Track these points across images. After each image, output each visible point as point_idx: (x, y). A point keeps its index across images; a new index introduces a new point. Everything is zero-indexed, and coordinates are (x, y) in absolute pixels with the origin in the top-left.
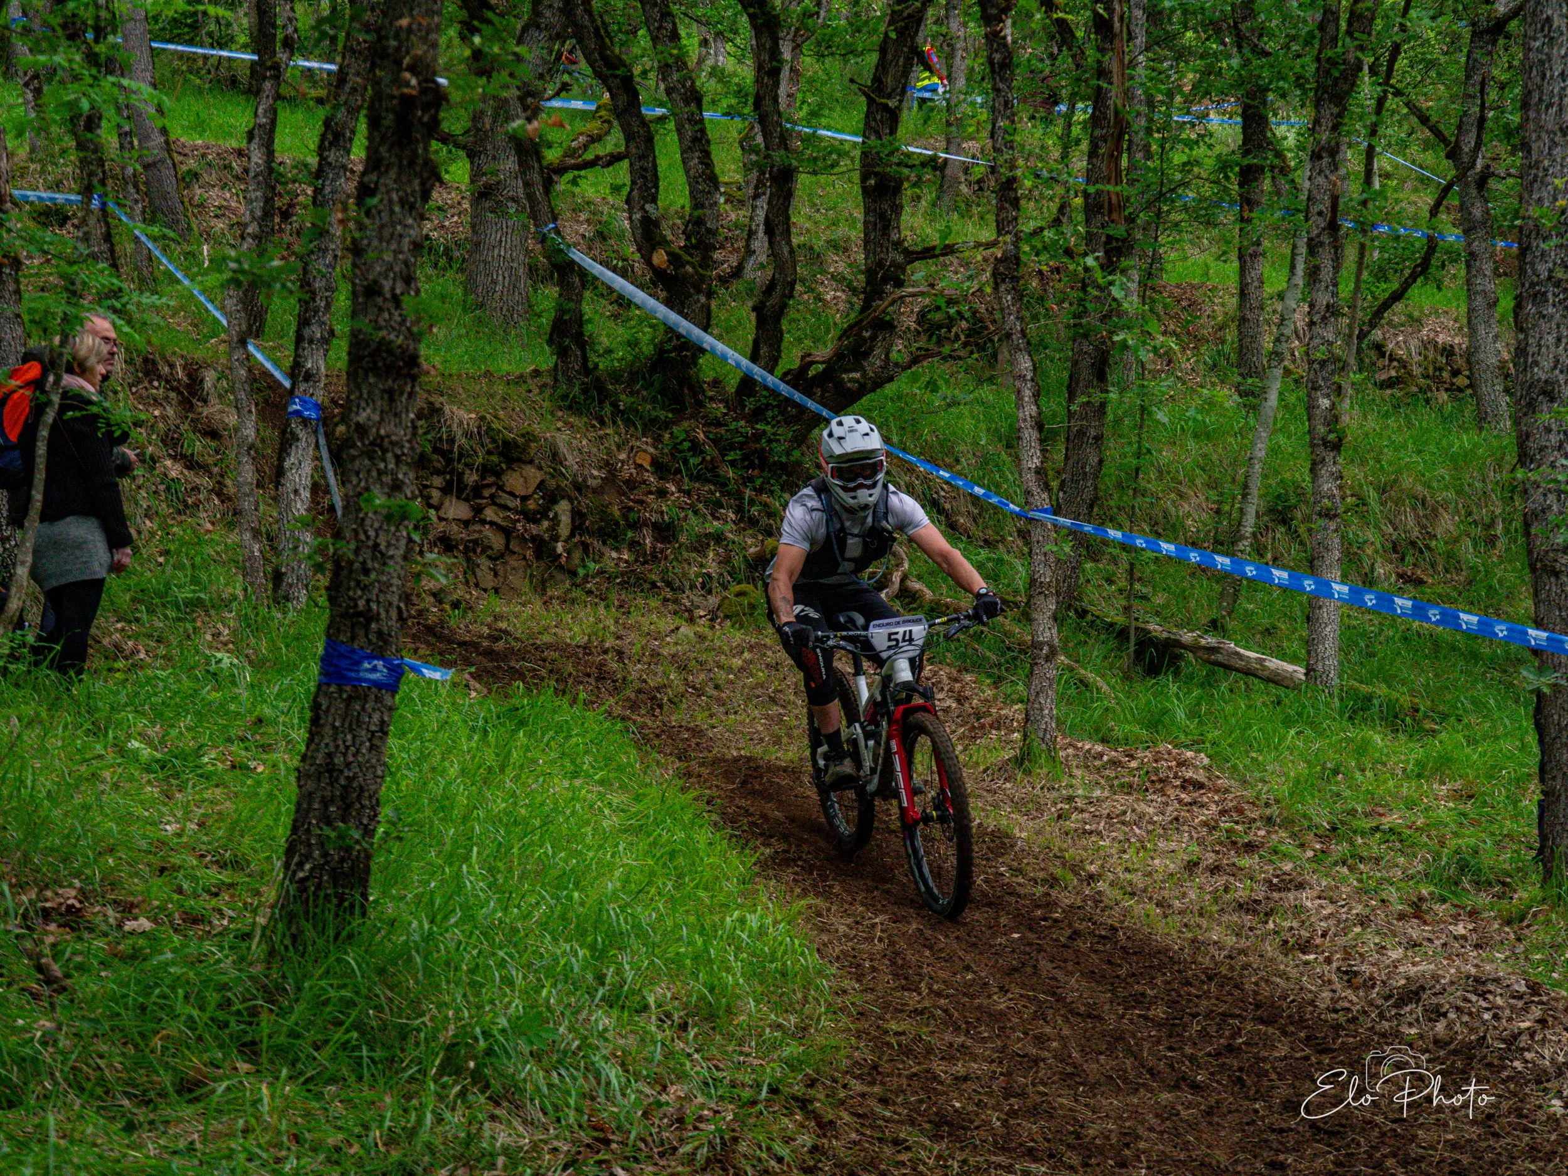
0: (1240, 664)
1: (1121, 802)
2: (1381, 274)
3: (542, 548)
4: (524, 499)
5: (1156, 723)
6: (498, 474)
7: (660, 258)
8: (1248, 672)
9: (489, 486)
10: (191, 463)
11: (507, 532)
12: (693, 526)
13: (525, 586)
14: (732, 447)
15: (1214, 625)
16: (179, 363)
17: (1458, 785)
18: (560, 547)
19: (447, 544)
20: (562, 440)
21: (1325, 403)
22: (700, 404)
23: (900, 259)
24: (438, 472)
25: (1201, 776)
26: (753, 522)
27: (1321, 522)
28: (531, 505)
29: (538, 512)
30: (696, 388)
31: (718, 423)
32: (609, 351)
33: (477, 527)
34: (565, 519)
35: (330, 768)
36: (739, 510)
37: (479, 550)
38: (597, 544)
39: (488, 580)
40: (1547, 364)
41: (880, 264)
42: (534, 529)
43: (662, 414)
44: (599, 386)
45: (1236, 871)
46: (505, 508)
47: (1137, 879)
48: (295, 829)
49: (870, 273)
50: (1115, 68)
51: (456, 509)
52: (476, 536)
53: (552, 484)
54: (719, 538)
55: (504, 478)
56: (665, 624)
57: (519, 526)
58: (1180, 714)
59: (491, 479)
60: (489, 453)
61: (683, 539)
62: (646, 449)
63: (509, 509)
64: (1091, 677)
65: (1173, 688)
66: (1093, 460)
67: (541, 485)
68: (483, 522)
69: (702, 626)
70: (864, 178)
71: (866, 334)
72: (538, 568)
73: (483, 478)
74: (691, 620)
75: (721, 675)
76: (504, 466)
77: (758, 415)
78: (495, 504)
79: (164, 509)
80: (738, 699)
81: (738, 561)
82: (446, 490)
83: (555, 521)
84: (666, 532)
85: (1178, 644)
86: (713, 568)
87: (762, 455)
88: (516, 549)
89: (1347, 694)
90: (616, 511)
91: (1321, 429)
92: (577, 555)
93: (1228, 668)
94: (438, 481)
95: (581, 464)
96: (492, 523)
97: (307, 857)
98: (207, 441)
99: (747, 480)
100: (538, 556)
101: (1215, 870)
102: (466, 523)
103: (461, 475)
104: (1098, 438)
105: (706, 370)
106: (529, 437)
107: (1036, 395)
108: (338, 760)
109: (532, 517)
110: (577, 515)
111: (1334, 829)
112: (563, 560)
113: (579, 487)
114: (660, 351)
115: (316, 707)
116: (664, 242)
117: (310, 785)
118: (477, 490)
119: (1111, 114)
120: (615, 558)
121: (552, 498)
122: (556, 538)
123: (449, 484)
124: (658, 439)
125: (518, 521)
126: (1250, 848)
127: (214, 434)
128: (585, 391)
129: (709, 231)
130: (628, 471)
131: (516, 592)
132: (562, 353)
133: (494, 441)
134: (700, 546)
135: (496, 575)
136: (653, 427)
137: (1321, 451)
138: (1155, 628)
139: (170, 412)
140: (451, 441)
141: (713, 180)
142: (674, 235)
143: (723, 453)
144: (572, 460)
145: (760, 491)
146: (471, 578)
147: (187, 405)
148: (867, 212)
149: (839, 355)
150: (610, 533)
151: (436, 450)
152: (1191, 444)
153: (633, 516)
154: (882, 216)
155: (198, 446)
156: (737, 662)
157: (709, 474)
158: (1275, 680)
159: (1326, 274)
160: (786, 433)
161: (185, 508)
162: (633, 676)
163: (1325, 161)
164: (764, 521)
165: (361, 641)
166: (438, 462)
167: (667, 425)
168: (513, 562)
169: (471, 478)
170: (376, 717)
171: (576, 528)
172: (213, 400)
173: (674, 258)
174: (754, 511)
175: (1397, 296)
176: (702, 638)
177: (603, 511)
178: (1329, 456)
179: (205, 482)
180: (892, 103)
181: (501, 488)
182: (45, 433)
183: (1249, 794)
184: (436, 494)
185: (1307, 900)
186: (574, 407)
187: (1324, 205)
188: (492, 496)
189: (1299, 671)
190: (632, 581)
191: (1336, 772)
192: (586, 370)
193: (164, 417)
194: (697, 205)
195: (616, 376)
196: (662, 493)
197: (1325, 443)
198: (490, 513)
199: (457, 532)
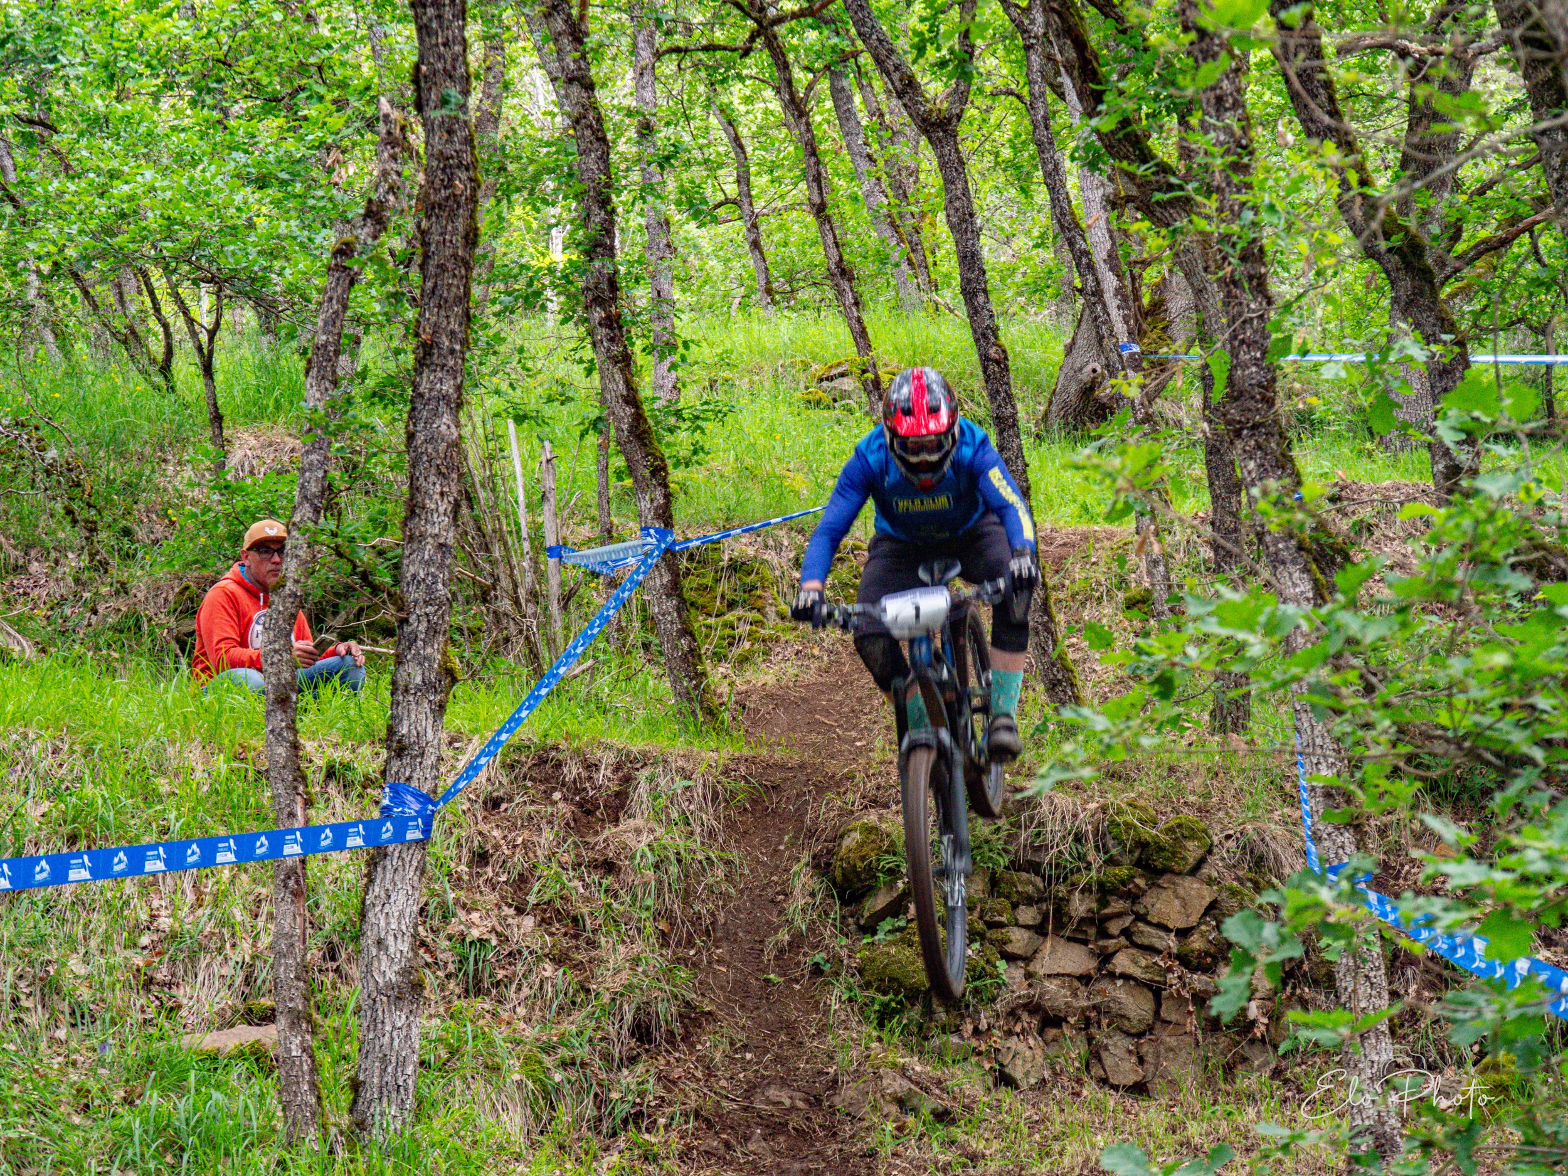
4: (1183, 934)
6: (1134, 897)
9: (1119, 915)
11: (1156, 991)
13: (1190, 1077)
18: (1253, 1010)
19: (1041, 1018)
24: (1029, 901)
28: (1197, 943)
29: (1207, 954)
33: (1104, 984)
37: (1105, 1022)
39: (1126, 1072)
46: (1150, 950)
51: (1063, 958)
52: (1098, 1000)
55: (1147, 900)
57: (1172, 978)
59: (1117, 905)
60: (1111, 862)
63: (1157, 952)
67: (1213, 906)
68: (1112, 976)
72: (1213, 1047)
73: (1103, 903)
76: (1141, 882)
78: (1135, 945)
82: (1040, 929)
88: (1173, 1017)
94: (1028, 915)
96: (1126, 977)
100: (1211, 1026)
102: (1085, 979)
103: (1063, 902)
106: (1181, 833)
109: (1197, 963)
112: (1259, 1031)
118: (1098, 923)
123: (1044, 917)
125: (1170, 969)
131: (1169, 1087)
133: (1121, 843)
135: (1141, 1060)
140: (1047, 848)
146: (1096, 1070)
166: (1026, 883)
168: (1169, 1039)
169: (1079, 906)
181: (1141, 918)
184: (1019, 940)
188: (1126, 933)
198: (1122, 962)
199: (1056, 994)
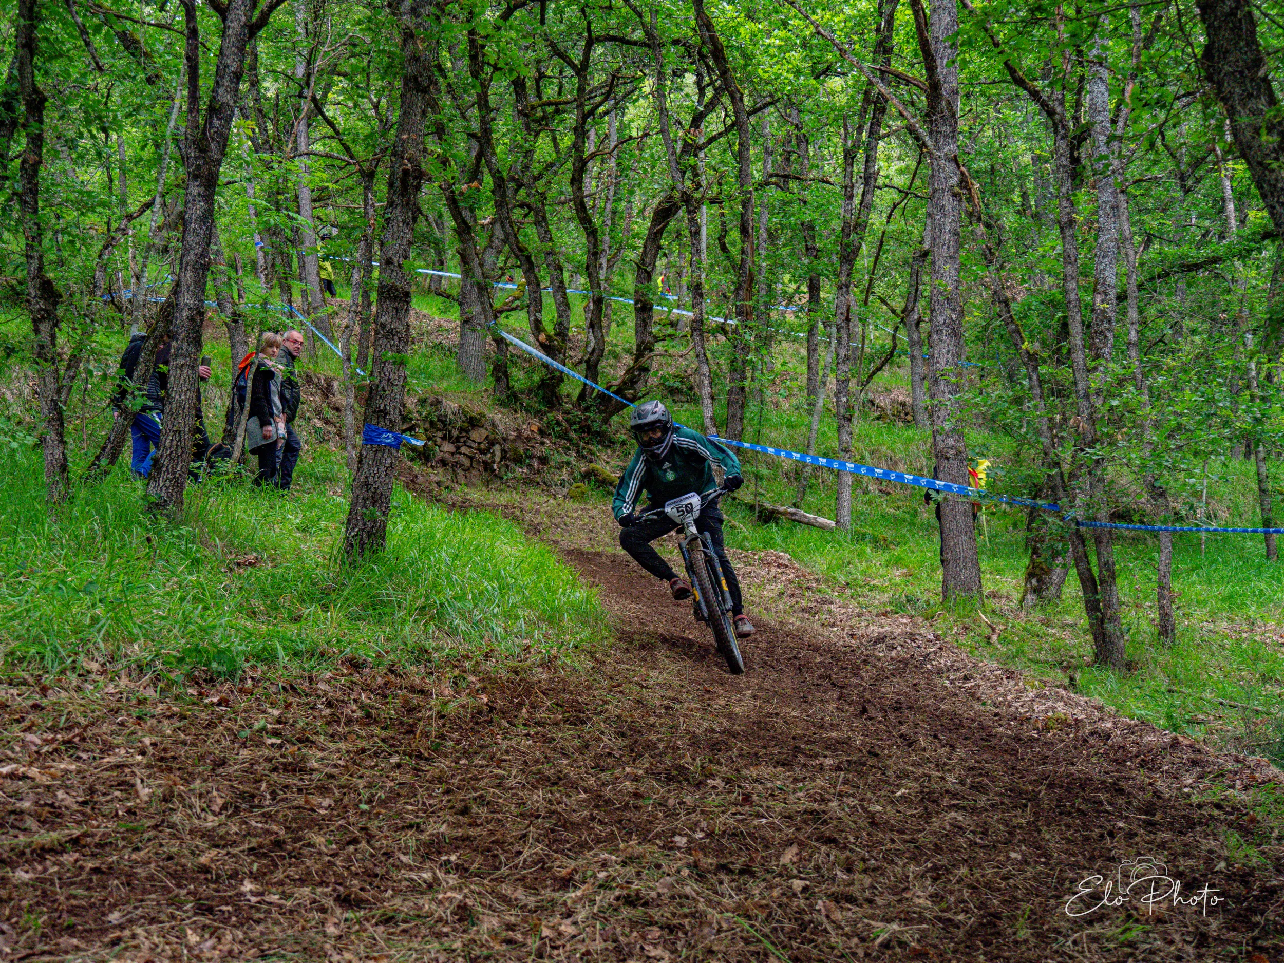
0: (806, 520)
1: (749, 569)
2: (871, 359)
3: (487, 466)
4: (479, 443)
5: (767, 544)
6: (467, 432)
7: (542, 337)
8: (809, 524)
9: (463, 437)
10: (327, 422)
11: (471, 458)
12: (557, 458)
13: (479, 483)
14: (575, 423)
15: (794, 505)
16: (322, 378)
17: (905, 571)
18: (495, 466)
19: (443, 463)
20: (497, 418)
21: (844, 399)
22: (560, 404)
23: (652, 340)
24: (440, 430)
25: (787, 562)
26: (584, 457)
27: (843, 454)
28: (482, 446)
29: (486, 450)
30: (559, 398)
31: (567, 413)
32: (519, 380)
33: (458, 456)
34: (498, 454)
35: (367, 484)
36: (578, 452)
37: (458, 467)
38: (512, 465)
39: (462, 480)
40: (943, 362)
41: (643, 342)
42: (484, 458)
43: (543, 408)
44: (515, 395)
45: (802, 596)
46: (470, 447)
47: (756, 599)
48: (350, 513)
49: (638, 346)
50: (749, 250)
51: (448, 447)
52: (457, 460)
53: (492, 437)
54: (568, 463)
55: (470, 434)
56: (543, 499)
57: (477, 456)
58: (779, 541)
59: (464, 434)
60: (463, 422)
61: (552, 463)
62: (535, 424)
63: (472, 448)
64: (737, 524)
65: (775, 529)
66: (739, 428)
67: (487, 437)
68: (461, 453)
69: (560, 500)
70: (636, 303)
71: (636, 373)
72: (485, 475)
73: (460, 433)
74: (555, 498)
75: (567, 520)
76: (470, 428)
77: (587, 409)
78: (466, 445)
79: (314, 441)
80: (575, 531)
81: (576, 474)
82: (443, 438)
83: (493, 454)
84: (544, 460)
85: (779, 512)
86: (565, 477)
87: (589, 428)
88: (476, 466)
89: (854, 533)
90: (521, 451)
91: (842, 411)
92: (503, 469)
93: (800, 522)
94: (440, 434)
95: (506, 429)
96: (464, 454)
97: (355, 526)
98: (334, 412)
99: (581, 438)
100: (486, 470)
101: (792, 595)
102: (453, 454)
103: (450, 432)
104: (741, 419)
105: (565, 389)
106: (482, 415)
107: (711, 384)
108: (371, 480)
109: (482, 452)
110: (504, 451)
111: (848, 584)
112: (497, 472)
113: (505, 439)
114: (543, 380)
115: (361, 455)
116: (545, 330)
117: (358, 492)
118: (458, 439)
119: (747, 271)
120: (521, 472)
121: (492, 444)
122: (494, 462)
123: (445, 435)
124: (541, 420)
125: (477, 453)
126: (808, 588)
127: (337, 409)
128: (508, 397)
129: (566, 328)
130: (527, 433)
131: (474, 485)
132: (498, 380)
133: (466, 417)
134: (559, 467)
135: (466, 478)
136: (539, 414)
137: (843, 421)
138: (767, 505)
139: (318, 398)
140: (446, 416)
141: (567, 305)
142: (550, 328)
143: (571, 425)
144: (501, 427)
145: (587, 443)
146: (454, 479)
147: (325, 396)
148: (637, 318)
149: (624, 383)
150: (518, 460)
151: (439, 420)
152: (785, 430)
153: (529, 453)
154: (644, 321)
155: (330, 414)
156: (575, 515)
157: (564, 436)
158: (822, 527)
159: (845, 341)
160: (599, 417)
161: (323, 441)
162: (527, 518)
163: (844, 289)
164: (589, 457)
165: (381, 424)
166: (440, 425)
167: (545, 413)
168: (474, 472)
169: (455, 433)
170: (389, 460)
171: (503, 458)
172: (337, 394)
173: (549, 337)
174: (585, 452)
175: (879, 369)
176: (559, 505)
177: (515, 450)
178: (846, 424)
179: (333, 429)
180: (649, 269)
181: (469, 438)
182: (251, 376)
183: (809, 570)
184: (439, 440)
185: (834, 608)
186: (502, 404)
187: (844, 310)
188: (465, 442)
189: (833, 524)
190: (528, 482)
191: (849, 563)
192: (509, 388)
193: (315, 401)
194: (560, 317)
195: (522, 393)
196: (543, 443)
197: (845, 418)
198: (463, 450)
199: (448, 458)
